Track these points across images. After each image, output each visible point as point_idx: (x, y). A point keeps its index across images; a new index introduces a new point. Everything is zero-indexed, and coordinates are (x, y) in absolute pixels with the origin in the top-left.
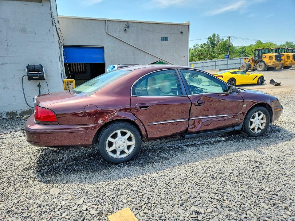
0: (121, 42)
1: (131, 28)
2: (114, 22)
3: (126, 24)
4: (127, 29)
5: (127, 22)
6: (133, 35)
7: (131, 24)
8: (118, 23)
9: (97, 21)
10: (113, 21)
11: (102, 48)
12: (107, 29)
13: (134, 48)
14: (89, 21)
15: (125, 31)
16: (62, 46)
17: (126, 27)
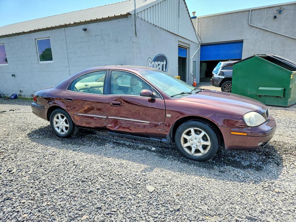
0: (267, 33)
1: (284, 13)
2: (261, 10)
3: (278, 8)
4: (277, 15)
5: (280, 6)
6: (285, 21)
7: (285, 7)
8: (266, 10)
9: (240, 13)
10: (259, 9)
11: (241, 42)
12: (250, 20)
13: (285, 37)
14: (230, 15)
15: (274, 18)
16: (200, 45)
17: (278, 12)
